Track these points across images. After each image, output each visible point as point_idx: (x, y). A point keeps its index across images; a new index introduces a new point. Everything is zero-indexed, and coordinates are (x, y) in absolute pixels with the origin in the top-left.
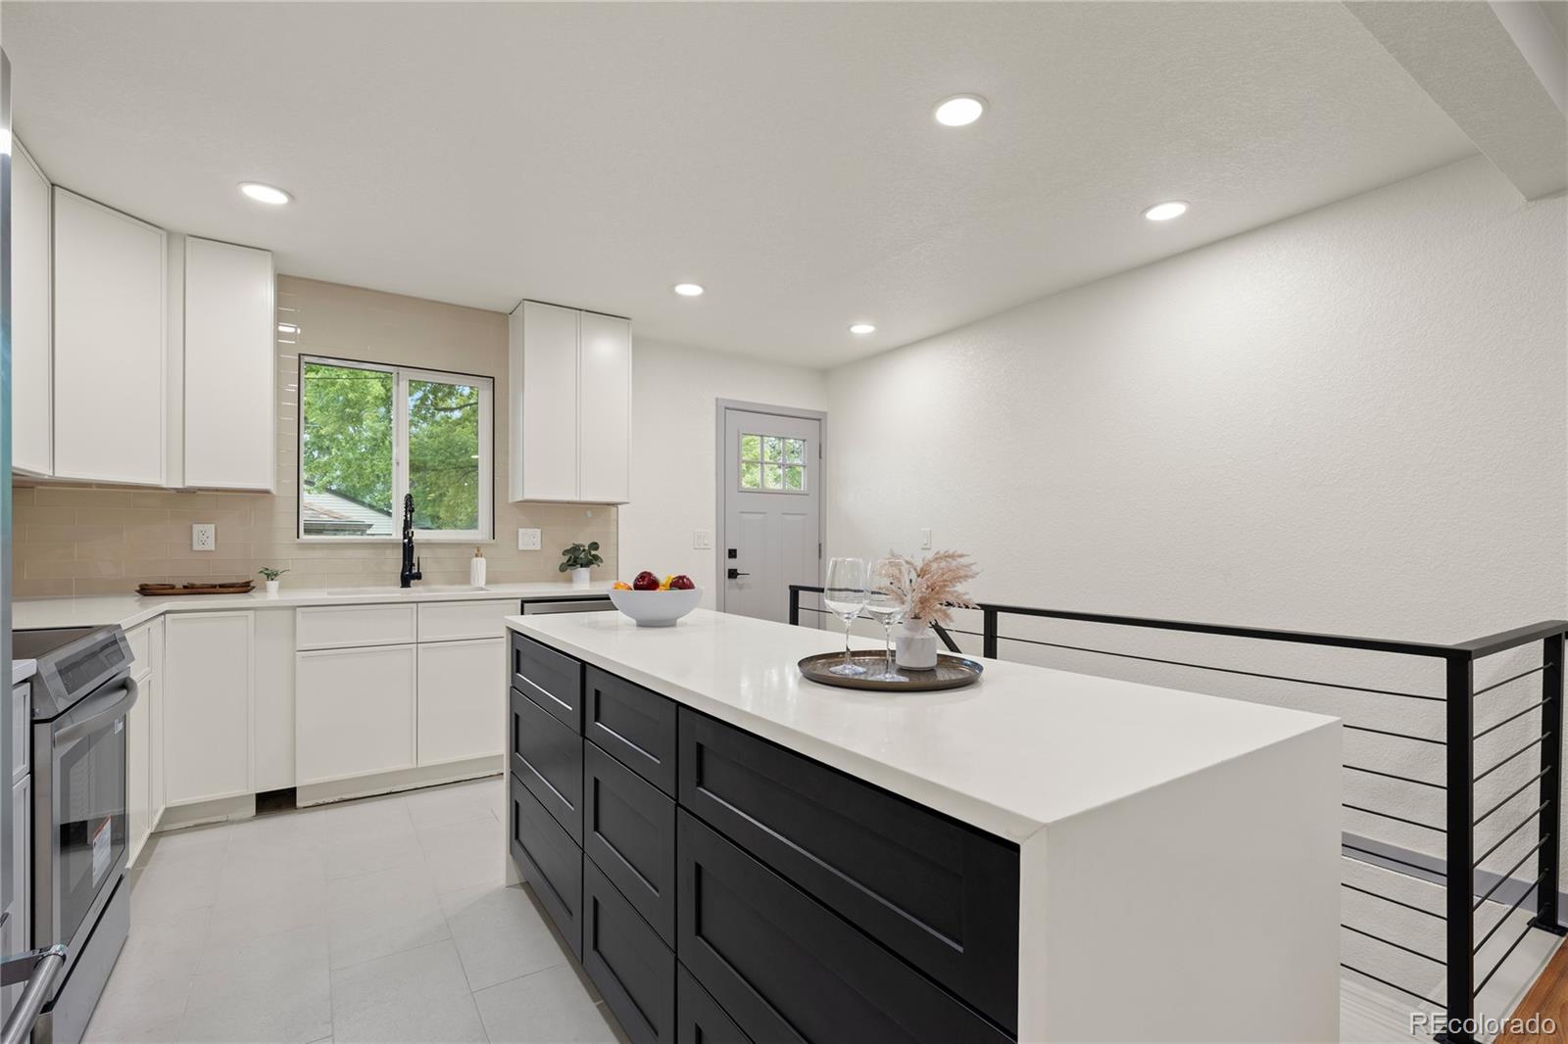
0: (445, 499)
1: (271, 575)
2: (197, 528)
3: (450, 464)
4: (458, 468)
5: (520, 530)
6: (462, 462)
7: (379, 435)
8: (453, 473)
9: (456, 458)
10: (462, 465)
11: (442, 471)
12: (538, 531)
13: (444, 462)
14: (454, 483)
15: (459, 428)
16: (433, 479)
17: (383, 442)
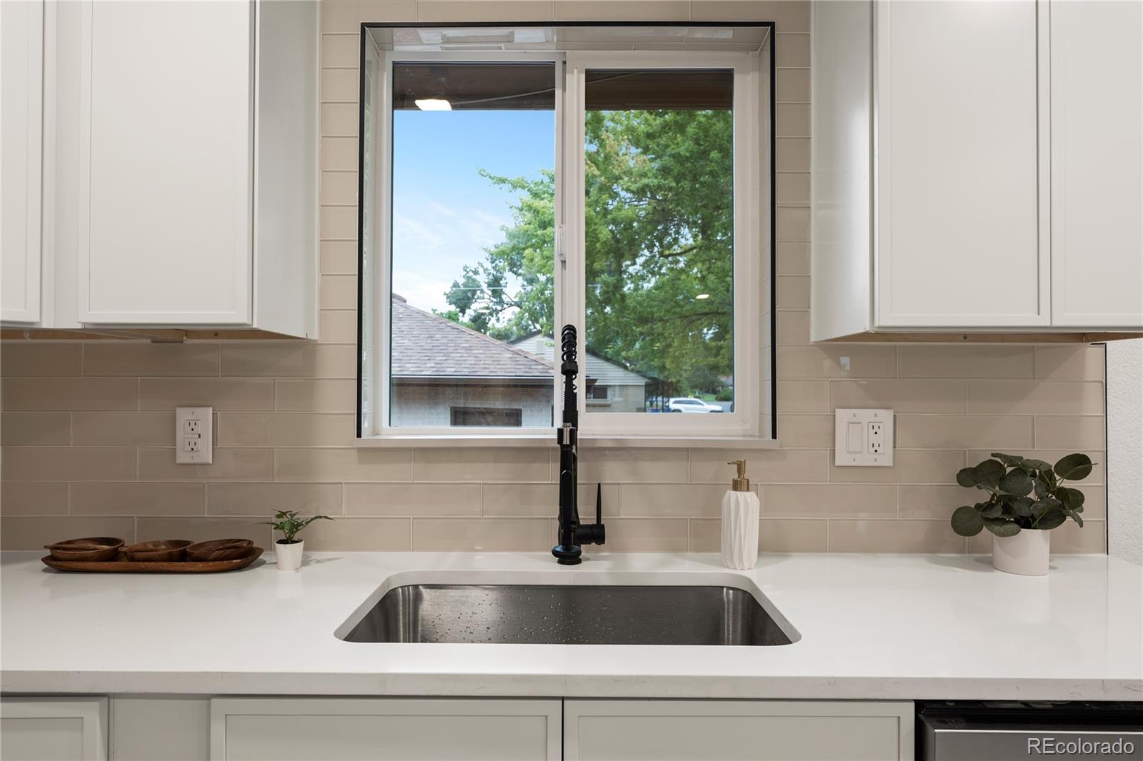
0: (671, 350)
1: (291, 531)
2: (183, 415)
3: (675, 313)
4: (683, 317)
5: (843, 415)
6: (686, 311)
7: (611, 288)
8: (678, 322)
9: (681, 307)
10: (687, 314)
11: (667, 321)
12: (886, 417)
13: (669, 311)
14: (678, 334)
15: (683, 277)
16: (660, 330)
17: (614, 295)
